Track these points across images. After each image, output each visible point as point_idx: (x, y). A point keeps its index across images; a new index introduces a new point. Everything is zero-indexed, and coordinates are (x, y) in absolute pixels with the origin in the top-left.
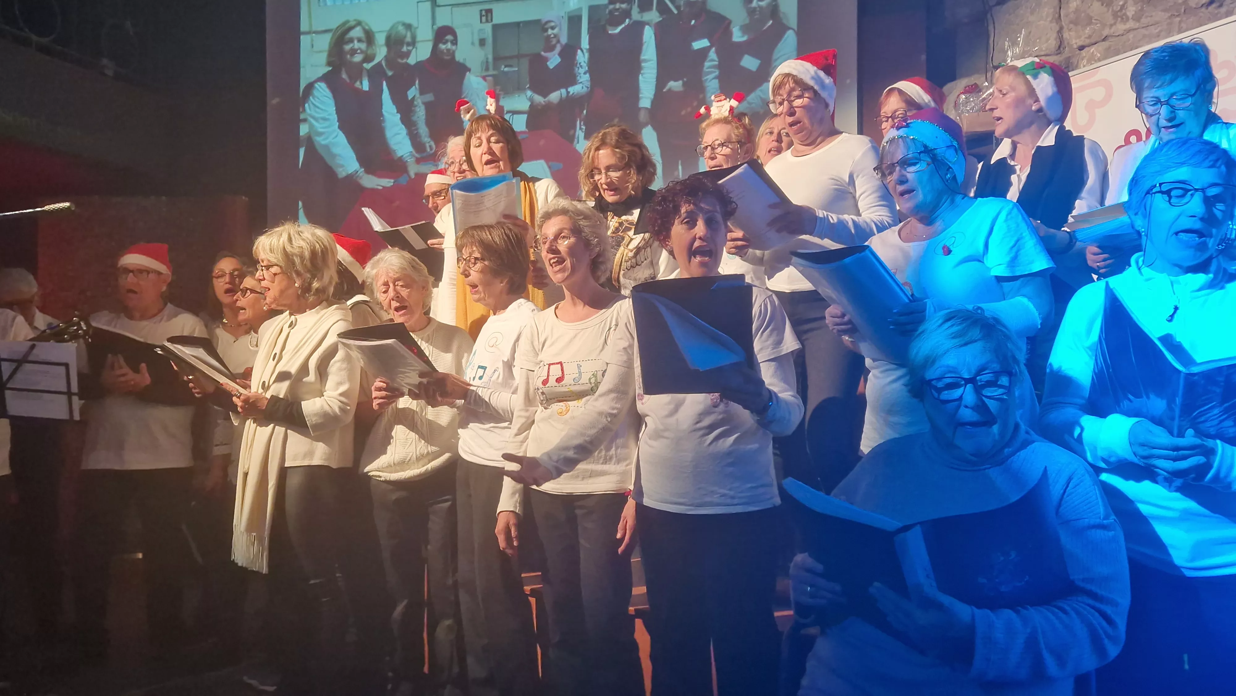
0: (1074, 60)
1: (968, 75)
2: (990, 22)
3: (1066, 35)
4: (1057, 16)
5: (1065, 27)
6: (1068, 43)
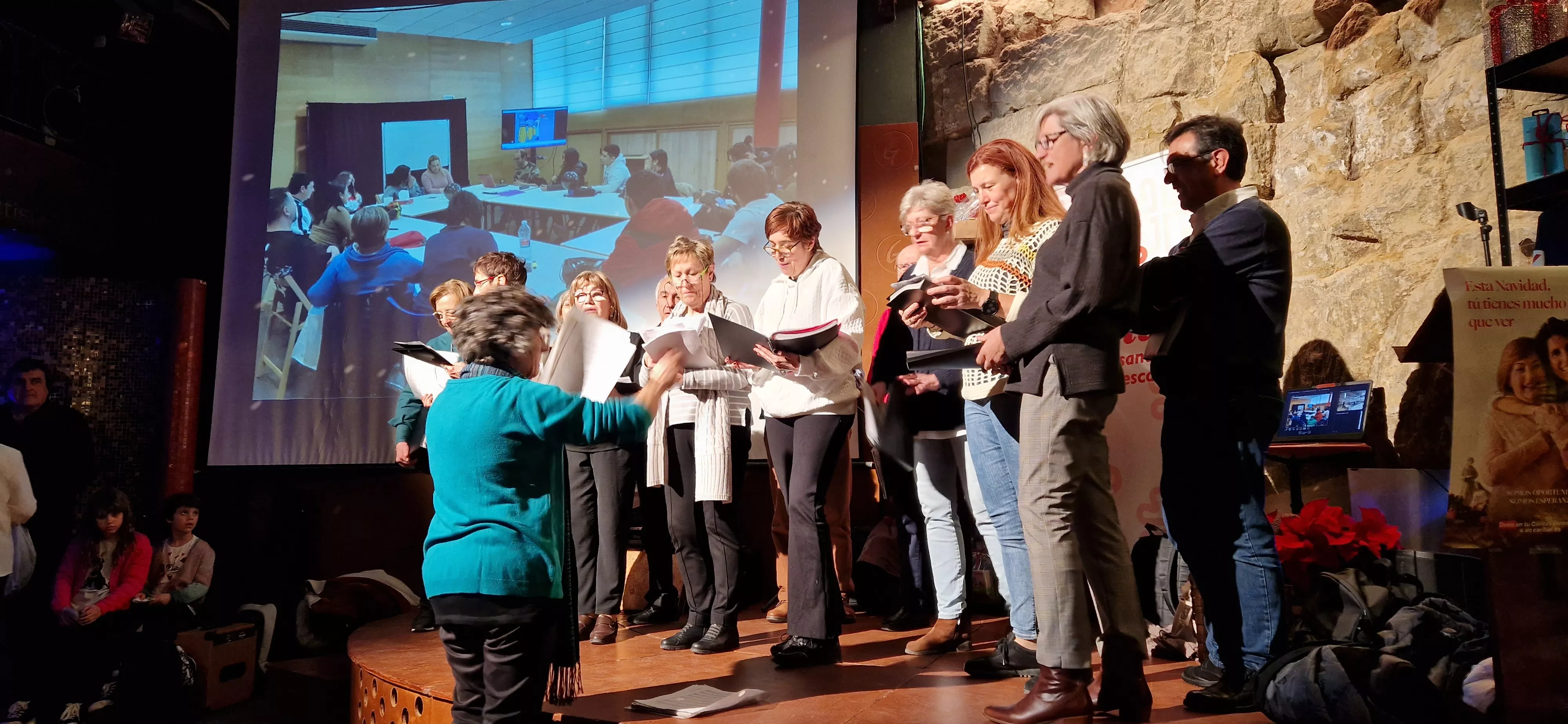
1: (958, 187)
2: (977, 137)
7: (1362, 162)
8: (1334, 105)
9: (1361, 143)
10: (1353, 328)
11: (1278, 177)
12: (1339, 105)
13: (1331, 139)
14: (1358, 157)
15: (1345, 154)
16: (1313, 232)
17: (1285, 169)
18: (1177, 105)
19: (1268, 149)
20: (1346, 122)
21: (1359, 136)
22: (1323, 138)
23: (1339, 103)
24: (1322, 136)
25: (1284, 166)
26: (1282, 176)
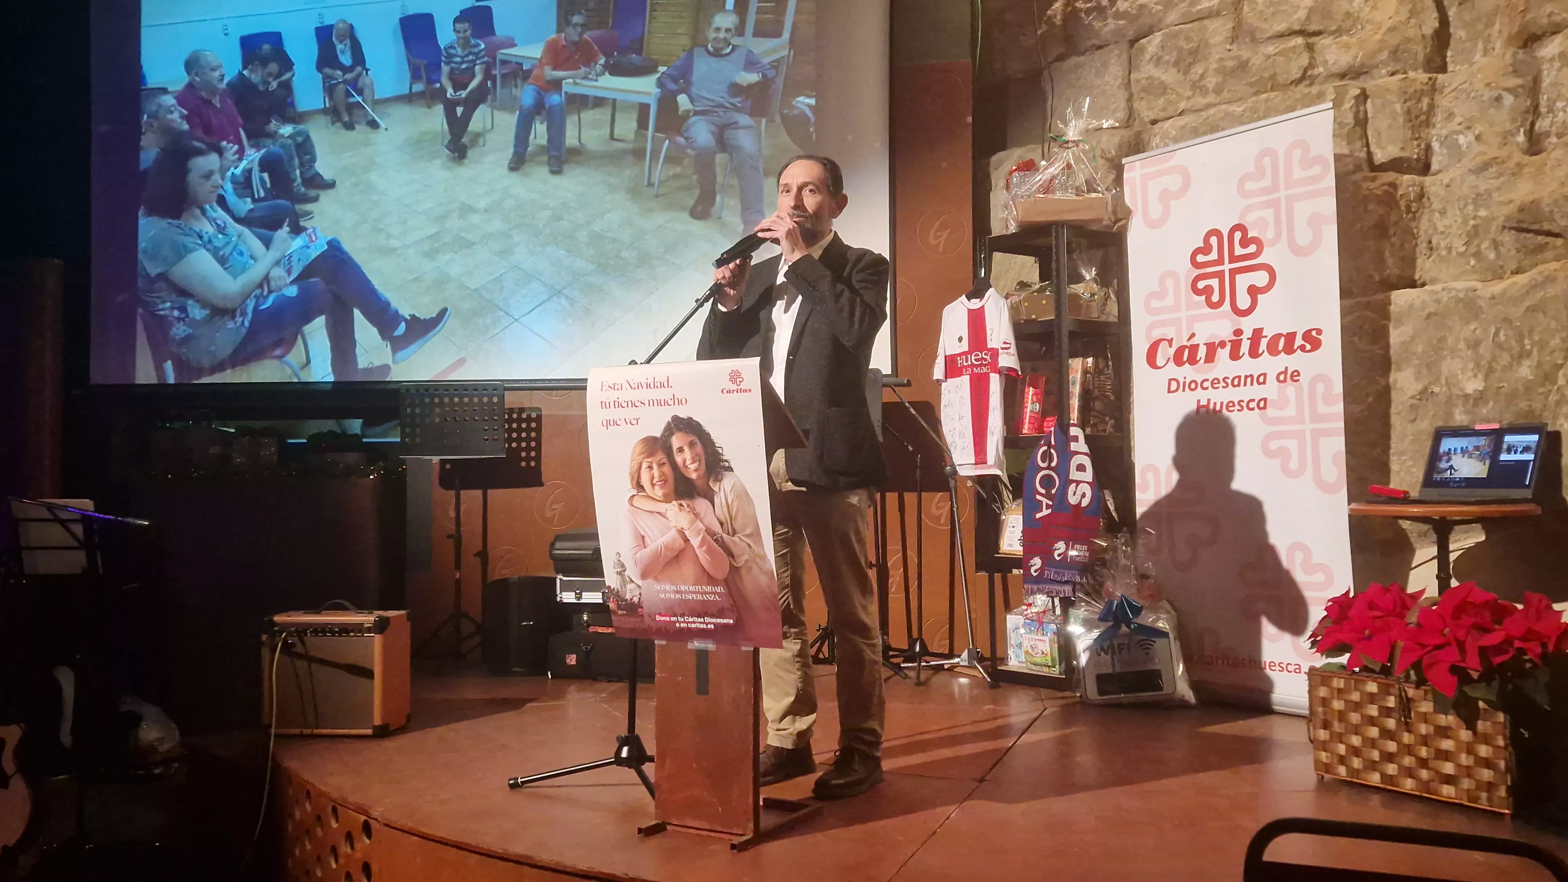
0: (1145, 136)
1: (1020, 144)
2: (1048, 81)
3: (1136, 105)
4: (1126, 81)
5: (1135, 96)
6: (1139, 115)
7: (1547, 132)
8: (1515, 54)
9: (1548, 107)
10: (1524, 354)
11: (1436, 146)
12: (1521, 55)
13: (1508, 100)
14: (1542, 125)
15: (1526, 120)
16: (1478, 221)
17: (1446, 137)
18: (1310, 48)
19: (1425, 109)
20: (1530, 78)
21: (1545, 97)
22: (1498, 99)
23: (1521, 51)
24: (1496, 95)
25: (1444, 132)
26: (1441, 144)
